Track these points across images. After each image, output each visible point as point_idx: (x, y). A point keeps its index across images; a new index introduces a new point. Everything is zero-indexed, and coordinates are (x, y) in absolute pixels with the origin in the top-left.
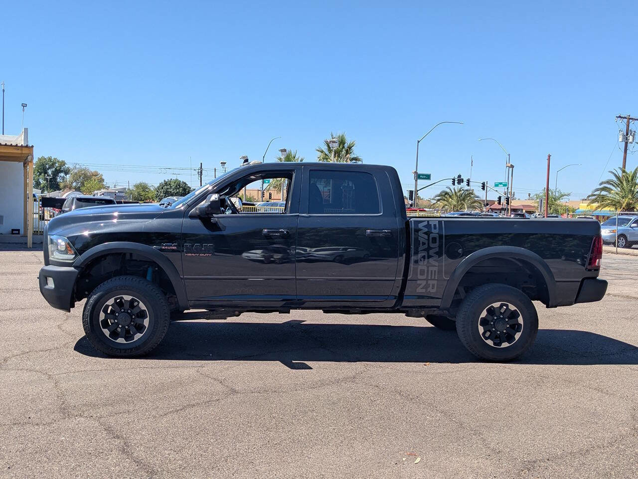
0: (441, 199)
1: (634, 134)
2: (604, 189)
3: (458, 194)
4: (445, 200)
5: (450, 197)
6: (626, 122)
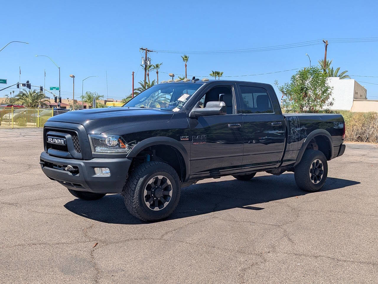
0: (20, 99)
1: (150, 60)
2: (135, 93)
3: (33, 95)
4: (23, 99)
5: (27, 97)
6: (145, 52)
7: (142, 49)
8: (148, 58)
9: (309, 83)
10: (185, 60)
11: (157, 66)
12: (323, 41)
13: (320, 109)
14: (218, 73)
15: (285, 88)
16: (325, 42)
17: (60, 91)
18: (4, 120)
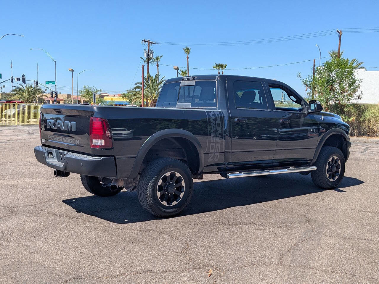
0: (17, 94)
1: (153, 53)
2: (138, 87)
3: (29, 90)
4: (19, 94)
5: (23, 92)
6: (147, 44)
7: (144, 41)
8: (151, 50)
9: (335, 75)
10: (187, 52)
11: (157, 59)
12: (337, 31)
13: (348, 103)
14: (221, 66)
15: (309, 81)
16: (339, 32)
17: (56, 86)
18: (4, 116)
